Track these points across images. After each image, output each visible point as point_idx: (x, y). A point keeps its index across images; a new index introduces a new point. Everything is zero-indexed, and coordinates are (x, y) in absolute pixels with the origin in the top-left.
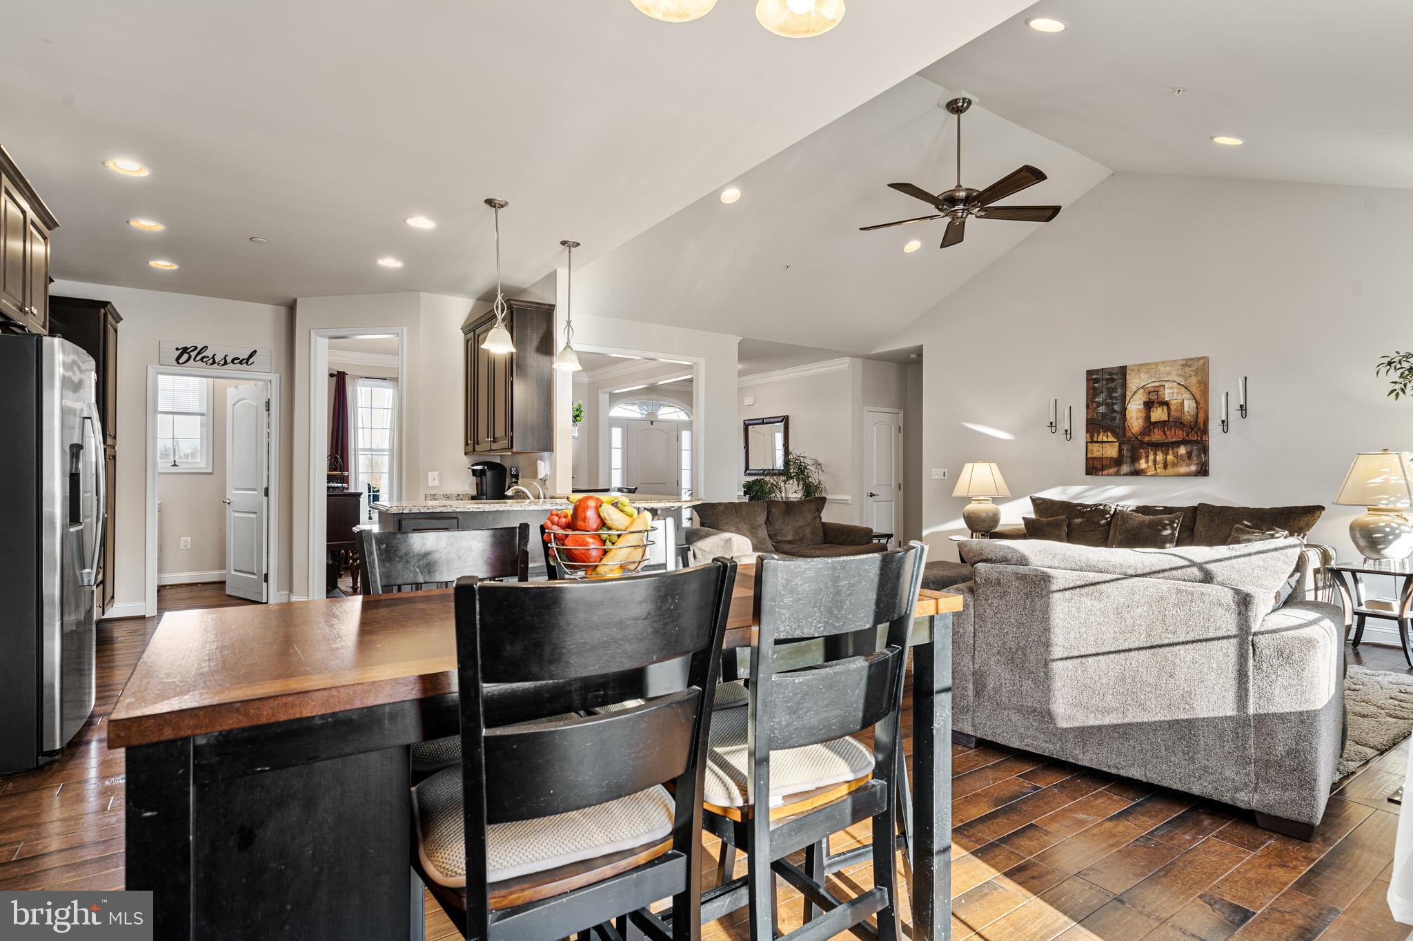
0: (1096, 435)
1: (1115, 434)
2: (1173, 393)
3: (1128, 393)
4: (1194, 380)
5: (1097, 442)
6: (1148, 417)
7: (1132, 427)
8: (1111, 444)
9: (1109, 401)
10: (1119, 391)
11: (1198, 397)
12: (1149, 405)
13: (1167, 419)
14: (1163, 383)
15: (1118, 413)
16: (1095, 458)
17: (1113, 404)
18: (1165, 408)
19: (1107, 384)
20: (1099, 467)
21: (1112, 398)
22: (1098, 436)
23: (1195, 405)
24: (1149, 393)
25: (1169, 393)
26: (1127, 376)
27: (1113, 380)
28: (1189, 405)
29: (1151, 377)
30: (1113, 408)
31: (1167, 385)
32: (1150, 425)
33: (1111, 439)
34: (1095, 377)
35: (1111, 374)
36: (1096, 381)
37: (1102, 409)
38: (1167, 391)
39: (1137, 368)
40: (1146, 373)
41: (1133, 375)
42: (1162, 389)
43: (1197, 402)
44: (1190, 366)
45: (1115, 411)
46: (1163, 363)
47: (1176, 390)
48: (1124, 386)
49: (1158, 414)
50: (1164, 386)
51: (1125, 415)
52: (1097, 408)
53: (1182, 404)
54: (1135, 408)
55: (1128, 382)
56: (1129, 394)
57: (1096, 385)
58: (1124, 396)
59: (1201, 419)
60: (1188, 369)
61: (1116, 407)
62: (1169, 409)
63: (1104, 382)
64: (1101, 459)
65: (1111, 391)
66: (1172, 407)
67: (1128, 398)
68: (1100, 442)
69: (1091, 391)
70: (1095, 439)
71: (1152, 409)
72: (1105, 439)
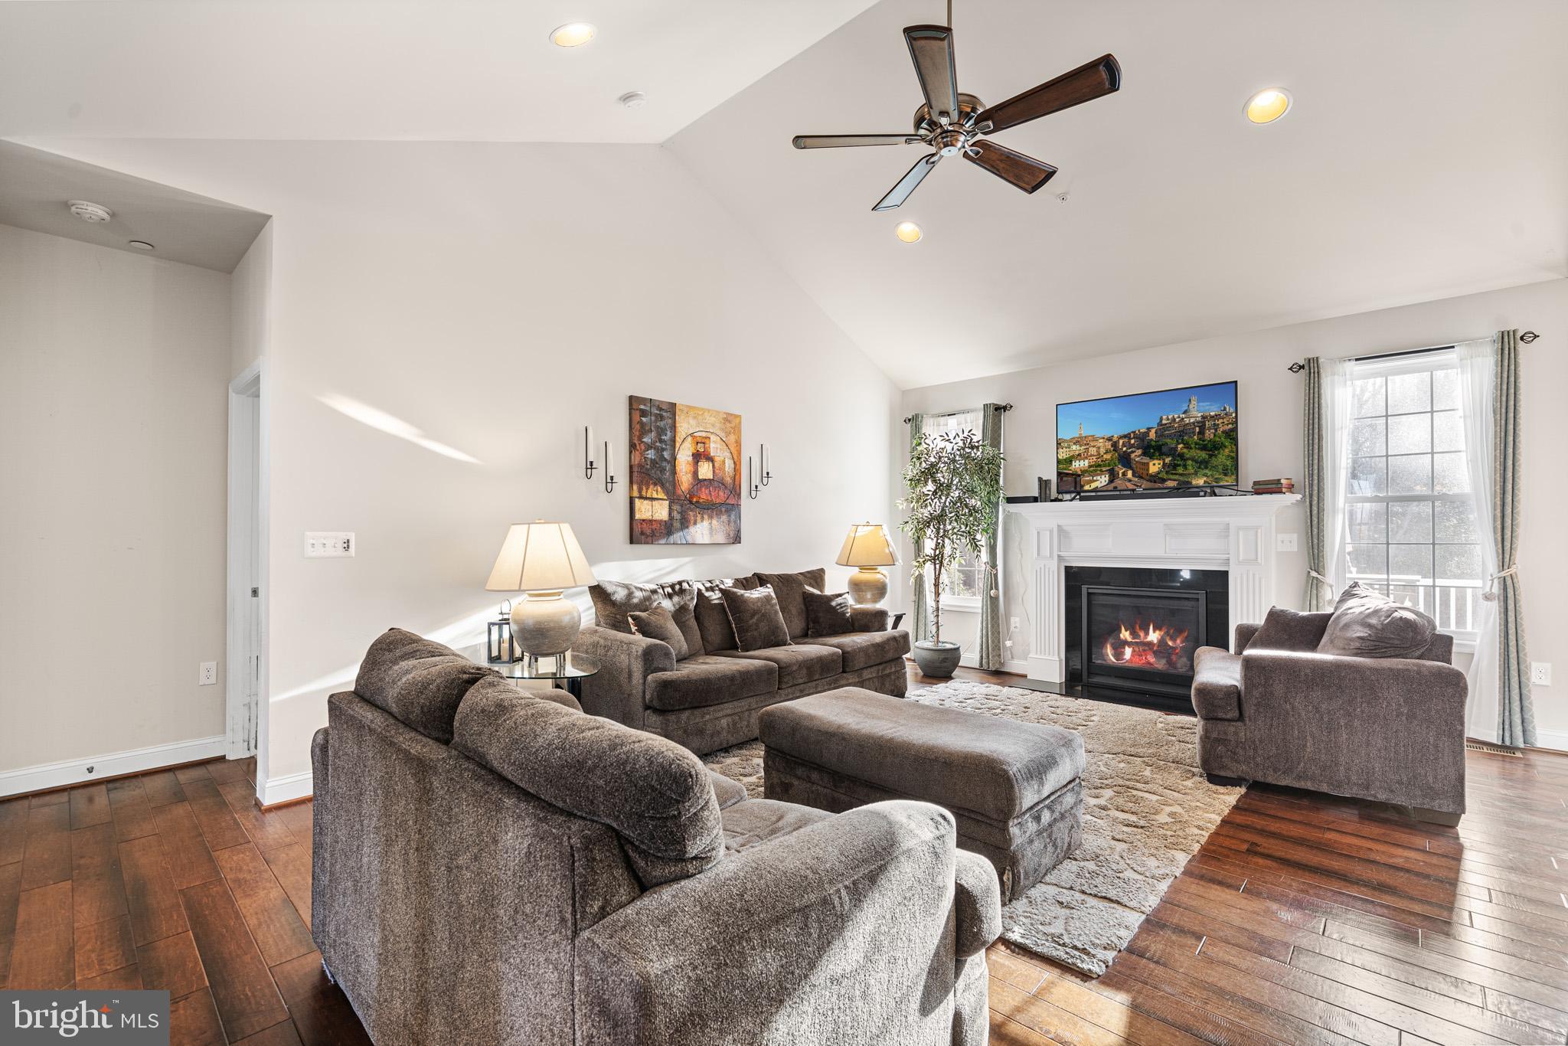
0: (644, 488)
1: (663, 486)
2: (717, 448)
3: (677, 438)
4: (732, 438)
5: (646, 498)
6: (695, 473)
7: (682, 483)
8: (661, 501)
9: (658, 444)
10: (669, 433)
11: (735, 458)
12: (697, 457)
13: (712, 478)
14: (709, 435)
15: (668, 462)
16: (644, 520)
17: (663, 450)
18: (711, 465)
19: (656, 421)
20: (648, 532)
21: (661, 441)
22: (647, 489)
23: (733, 466)
24: (697, 443)
25: (714, 448)
26: (677, 417)
27: (662, 418)
28: (729, 465)
29: (698, 424)
30: (663, 455)
31: (713, 438)
32: (698, 482)
33: (661, 495)
34: (642, 407)
35: (661, 409)
36: (643, 413)
37: (651, 454)
38: (712, 445)
39: (686, 410)
40: (695, 418)
41: (682, 417)
42: (707, 441)
43: (735, 463)
44: (730, 422)
45: (666, 460)
46: (709, 411)
47: (719, 446)
48: (674, 427)
49: (705, 471)
50: (709, 438)
51: (675, 467)
52: (645, 451)
53: (724, 462)
54: (684, 457)
55: (677, 425)
56: (679, 440)
57: (643, 419)
58: (673, 440)
59: (737, 483)
60: (728, 425)
61: (666, 454)
62: (713, 466)
63: (653, 418)
64: (651, 521)
65: (661, 432)
66: (717, 465)
67: (677, 445)
68: (649, 498)
69: (638, 426)
70: (644, 493)
71: (699, 464)
72: (655, 496)
